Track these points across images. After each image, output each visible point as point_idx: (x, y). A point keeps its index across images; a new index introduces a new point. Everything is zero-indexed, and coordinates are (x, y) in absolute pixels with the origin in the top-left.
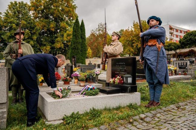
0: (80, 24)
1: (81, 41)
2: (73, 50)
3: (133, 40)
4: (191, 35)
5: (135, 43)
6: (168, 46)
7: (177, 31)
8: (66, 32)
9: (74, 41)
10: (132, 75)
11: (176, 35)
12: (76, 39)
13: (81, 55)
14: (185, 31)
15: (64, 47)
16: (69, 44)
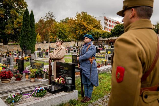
0: (30, 14)
1: (31, 30)
2: (23, 38)
3: (76, 28)
4: (119, 27)
5: (77, 31)
6: (103, 35)
7: (110, 21)
8: (16, 19)
9: (24, 30)
10: (72, 78)
11: (109, 25)
12: (26, 28)
13: (31, 42)
14: (116, 22)
15: (14, 33)
16: (20, 30)
